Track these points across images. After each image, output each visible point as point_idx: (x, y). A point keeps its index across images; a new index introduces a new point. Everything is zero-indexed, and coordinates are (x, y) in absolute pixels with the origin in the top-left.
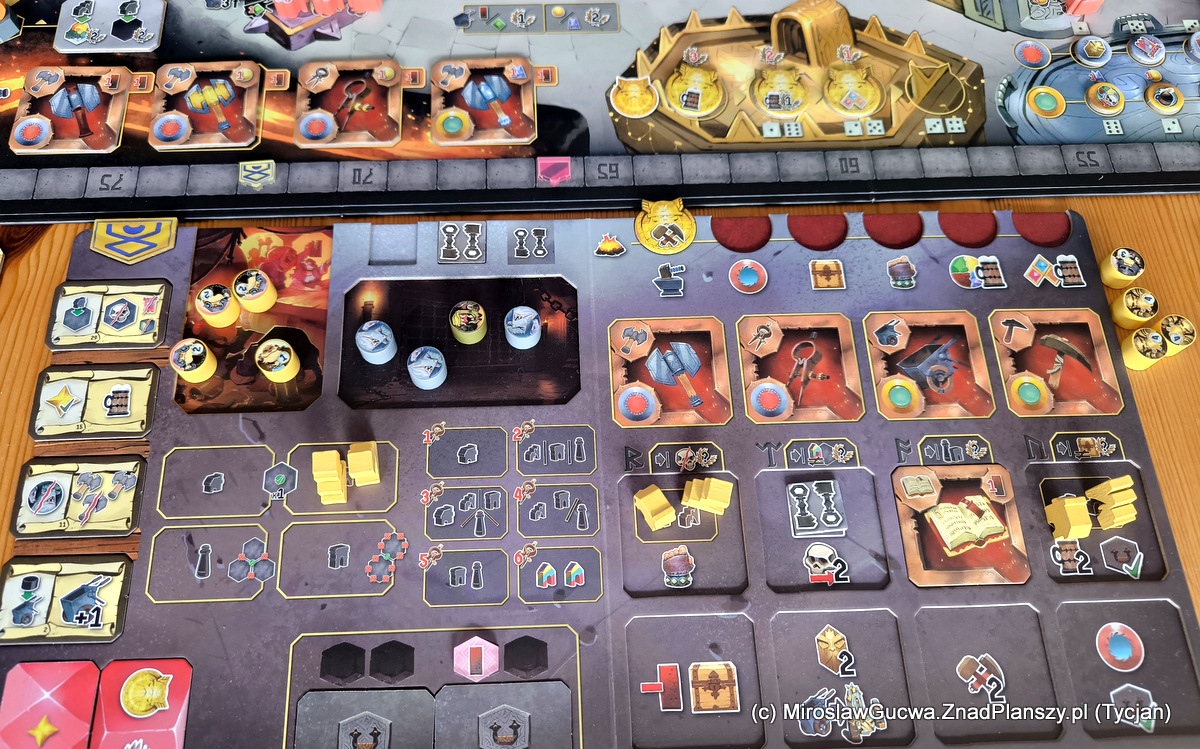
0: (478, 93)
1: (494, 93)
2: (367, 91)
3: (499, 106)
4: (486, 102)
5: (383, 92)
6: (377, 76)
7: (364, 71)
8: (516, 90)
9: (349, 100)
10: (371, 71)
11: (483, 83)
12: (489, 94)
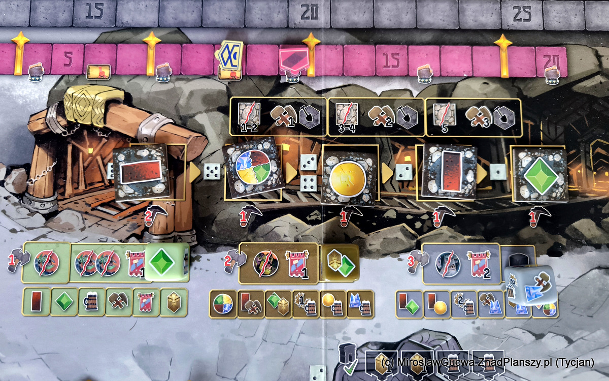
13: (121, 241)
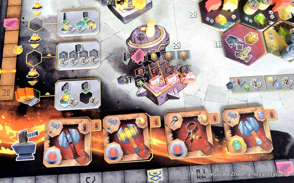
0: (245, 127)
1: (252, 127)
2: (197, 128)
3: (255, 134)
4: (250, 132)
5: (204, 128)
6: (199, 120)
7: (194, 117)
8: (261, 124)
9: (190, 133)
10: (197, 117)
11: (246, 122)
12: (250, 127)
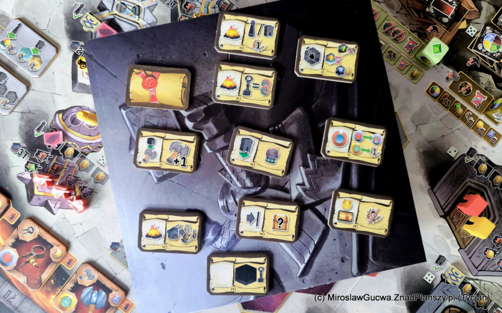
0: (90, 295)
2: (42, 256)
3: (93, 309)
4: (90, 303)
5: (49, 262)
6: (52, 251)
7: (49, 244)
9: (31, 254)
10: (52, 246)
11: (96, 291)
12: (94, 299)
13: (411, 30)
